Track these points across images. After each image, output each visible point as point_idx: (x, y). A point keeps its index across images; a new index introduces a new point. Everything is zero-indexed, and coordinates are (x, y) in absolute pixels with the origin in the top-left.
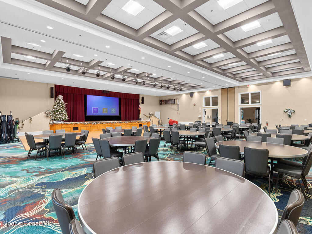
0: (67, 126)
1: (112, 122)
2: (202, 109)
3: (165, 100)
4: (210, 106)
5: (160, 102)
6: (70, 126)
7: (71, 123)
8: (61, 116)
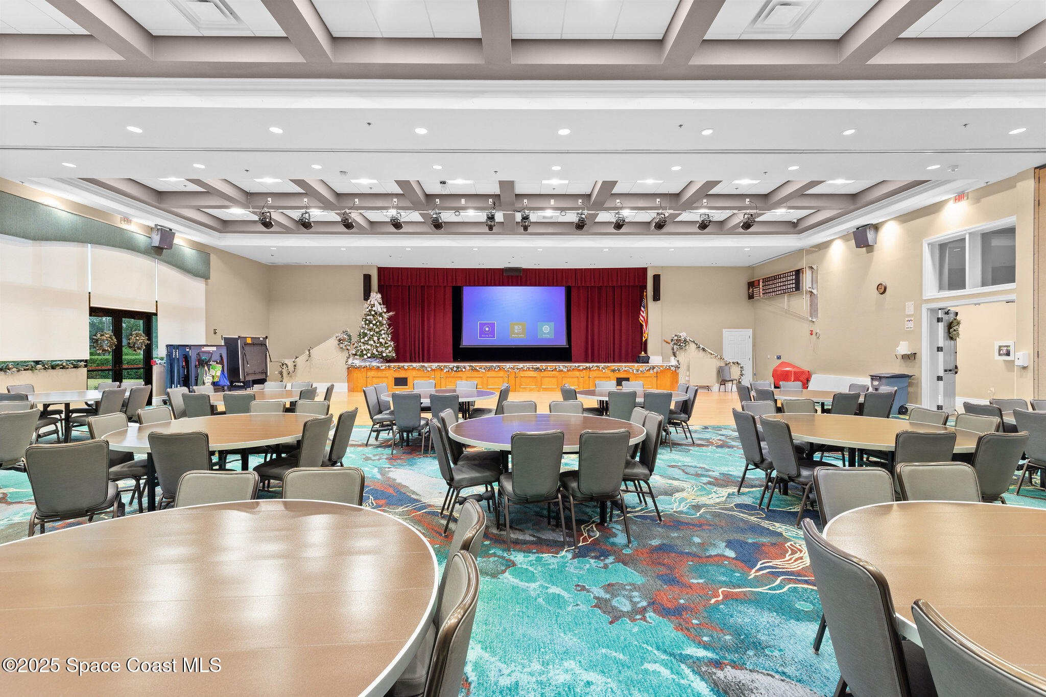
0: (380, 374)
1: (508, 365)
2: (918, 308)
3: (765, 280)
4: (962, 286)
5: (749, 289)
6: (387, 373)
7: (389, 367)
8: (369, 347)
